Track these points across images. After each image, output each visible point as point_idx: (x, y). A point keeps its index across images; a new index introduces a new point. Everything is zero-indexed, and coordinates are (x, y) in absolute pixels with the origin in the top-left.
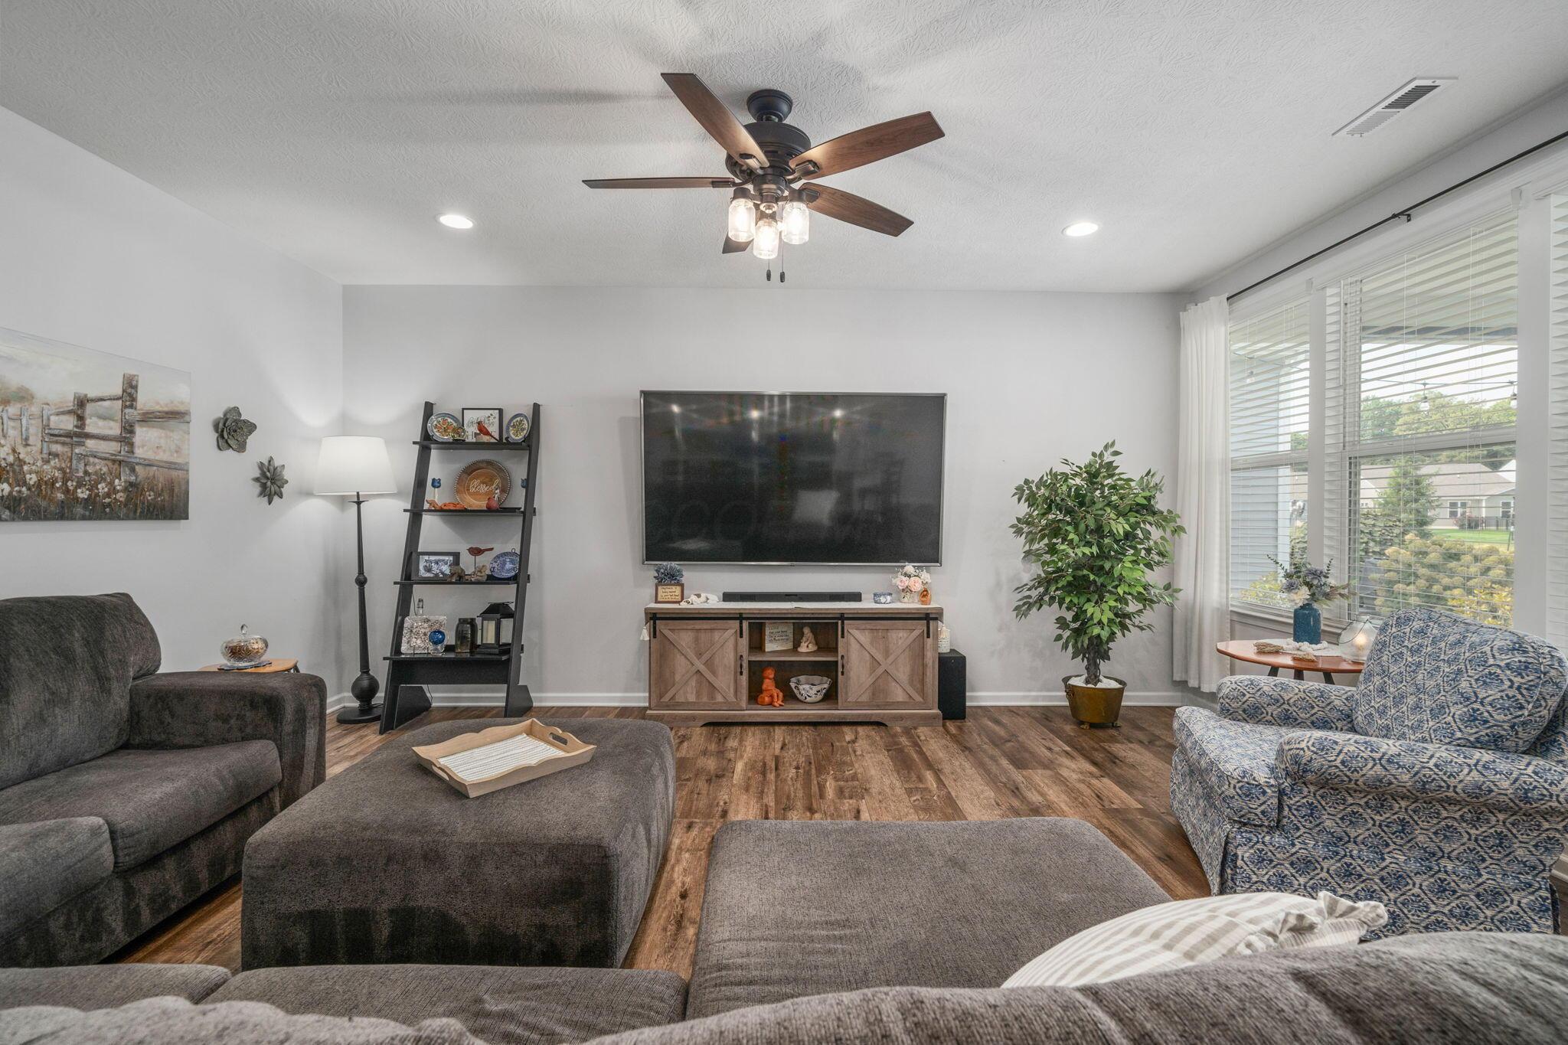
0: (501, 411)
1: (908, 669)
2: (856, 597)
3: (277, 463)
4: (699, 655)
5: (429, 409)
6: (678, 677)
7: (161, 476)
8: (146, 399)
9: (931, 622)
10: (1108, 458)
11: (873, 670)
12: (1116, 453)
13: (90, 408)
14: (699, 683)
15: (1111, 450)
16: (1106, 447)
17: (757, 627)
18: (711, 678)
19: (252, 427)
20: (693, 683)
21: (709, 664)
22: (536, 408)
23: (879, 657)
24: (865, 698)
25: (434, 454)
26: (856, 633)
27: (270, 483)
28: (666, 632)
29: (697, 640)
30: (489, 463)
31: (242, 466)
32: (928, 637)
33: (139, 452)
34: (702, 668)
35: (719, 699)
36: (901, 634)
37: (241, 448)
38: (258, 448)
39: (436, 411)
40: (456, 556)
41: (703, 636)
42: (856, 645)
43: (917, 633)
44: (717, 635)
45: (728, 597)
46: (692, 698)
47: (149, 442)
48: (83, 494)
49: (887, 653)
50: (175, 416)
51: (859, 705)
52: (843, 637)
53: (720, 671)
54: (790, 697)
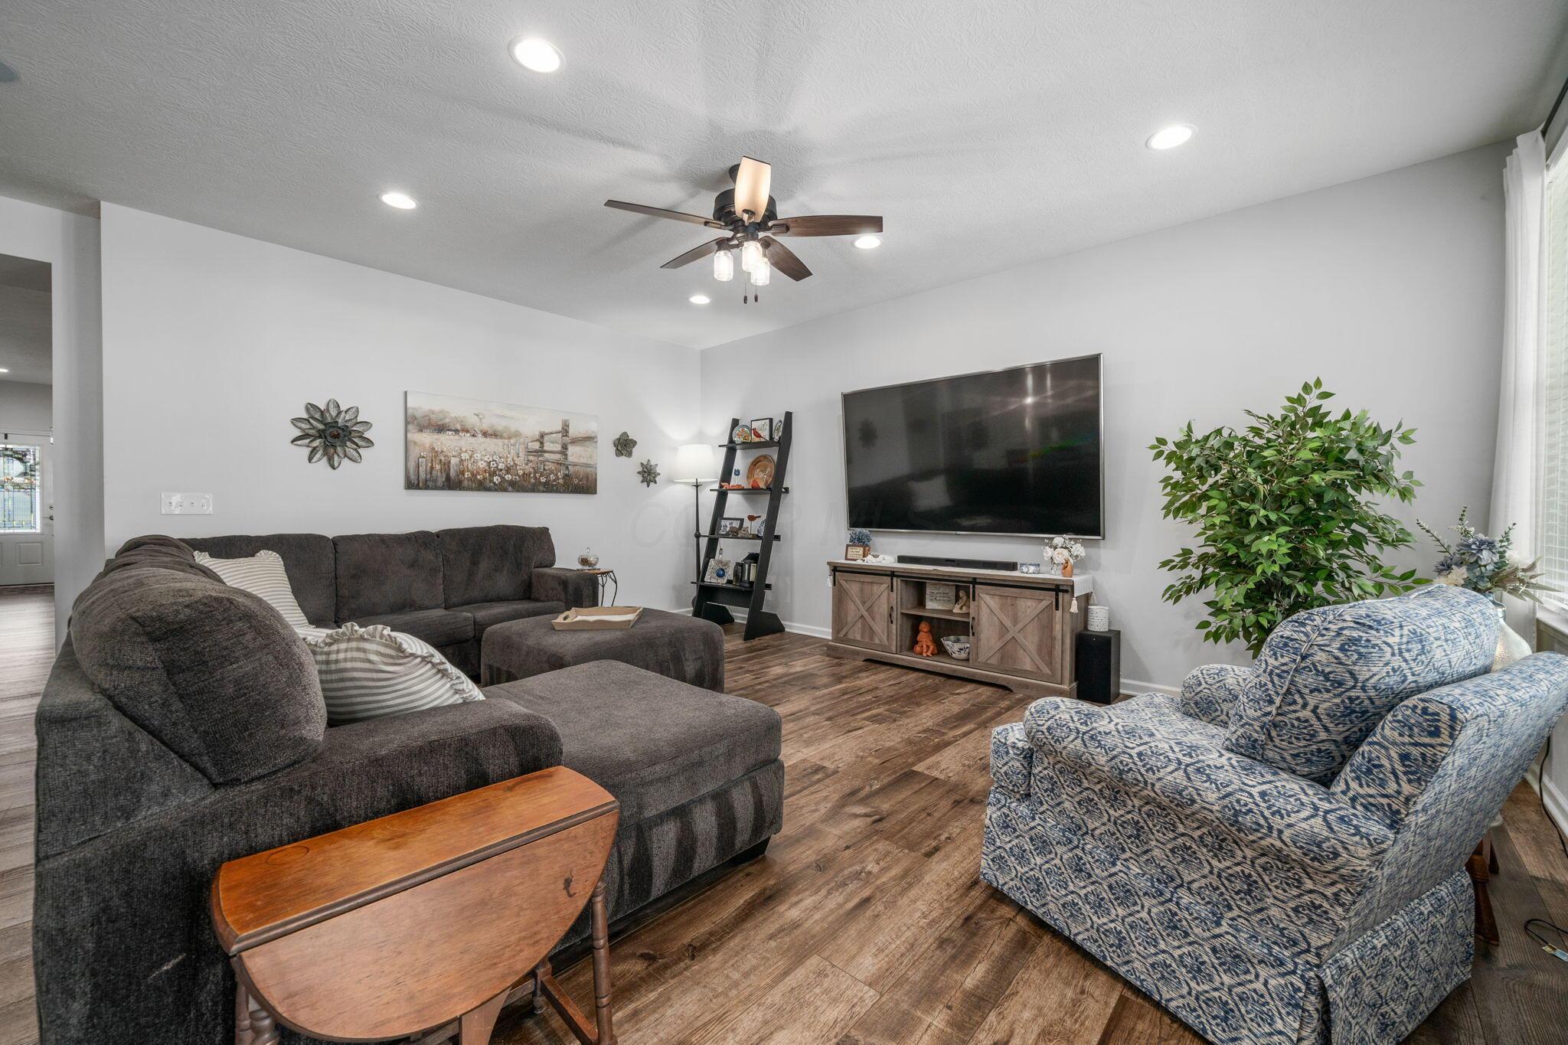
0: (771, 420)
1: (1036, 639)
2: (1012, 566)
3: (653, 463)
4: (864, 603)
5: (735, 423)
6: (849, 619)
7: (582, 470)
8: (573, 432)
9: (1061, 594)
10: (1312, 401)
11: (1001, 637)
12: (1326, 395)
13: (546, 438)
14: (863, 625)
15: (1316, 392)
16: (1306, 388)
17: (918, 586)
18: (872, 623)
19: (634, 443)
20: (859, 625)
21: (870, 610)
22: (789, 416)
23: (1008, 623)
24: (994, 661)
25: (739, 453)
26: (987, 598)
27: (648, 474)
28: (843, 582)
29: (862, 590)
30: (765, 457)
31: (630, 466)
32: (1057, 609)
33: (571, 459)
34: (866, 614)
35: (877, 641)
36: (1029, 603)
37: (630, 454)
38: (639, 454)
39: (740, 423)
40: (742, 520)
41: (867, 587)
42: (987, 607)
43: (1045, 603)
44: (875, 588)
45: (902, 559)
46: (858, 637)
47: (575, 453)
48: (543, 480)
49: (1015, 622)
50: (588, 439)
51: (986, 666)
52: (974, 600)
53: (878, 617)
54: (941, 651)
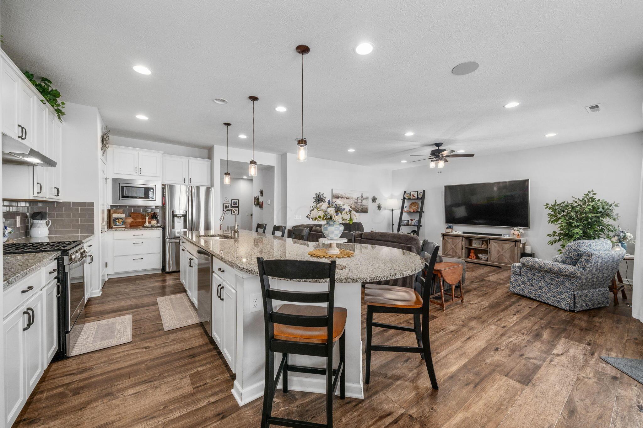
0: (418, 192)
1: (509, 254)
2: (500, 235)
3: (380, 204)
4: (453, 244)
5: (405, 192)
6: (448, 249)
7: (365, 207)
8: (364, 197)
9: (517, 243)
10: (591, 195)
11: (498, 253)
12: (595, 194)
13: (358, 199)
14: (453, 250)
15: (592, 193)
17: (471, 240)
18: (456, 250)
19: (377, 199)
21: (455, 246)
22: (424, 191)
23: (500, 250)
24: (496, 260)
25: (406, 201)
26: (494, 244)
27: (379, 207)
28: (446, 239)
29: (453, 241)
30: (415, 202)
31: (375, 205)
32: (516, 246)
33: (363, 204)
34: (454, 247)
35: (458, 255)
36: (507, 245)
37: (375, 202)
38: (378, 202)
39: (406, 192)
40: (408, 220)
41: (454, 240)
42: (494, 246)
43: (512, 245)
44: (457, 240)
45: (464, 232)
46: (451, 254)
47: (364, 202)
49: (503, 250)
50: (367, 198)
51: (493, 261)
52: (490, 244)
53: (458, 248)
54: (478, 258)
